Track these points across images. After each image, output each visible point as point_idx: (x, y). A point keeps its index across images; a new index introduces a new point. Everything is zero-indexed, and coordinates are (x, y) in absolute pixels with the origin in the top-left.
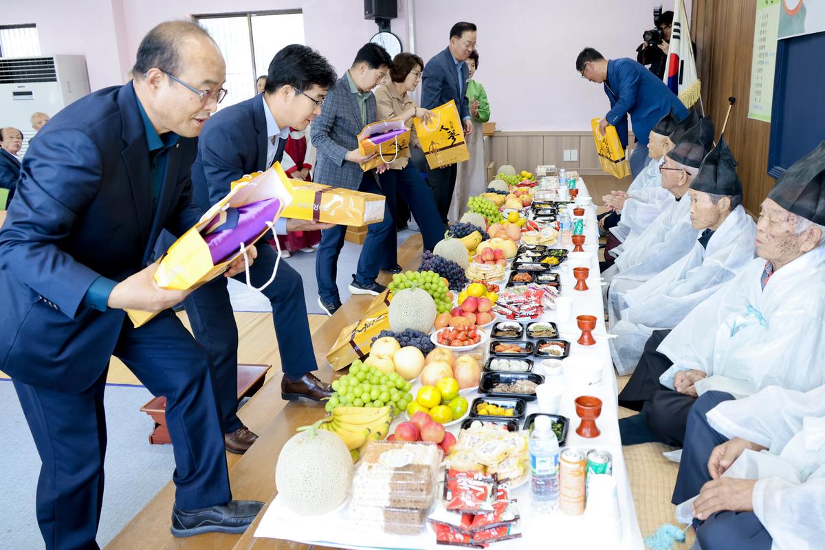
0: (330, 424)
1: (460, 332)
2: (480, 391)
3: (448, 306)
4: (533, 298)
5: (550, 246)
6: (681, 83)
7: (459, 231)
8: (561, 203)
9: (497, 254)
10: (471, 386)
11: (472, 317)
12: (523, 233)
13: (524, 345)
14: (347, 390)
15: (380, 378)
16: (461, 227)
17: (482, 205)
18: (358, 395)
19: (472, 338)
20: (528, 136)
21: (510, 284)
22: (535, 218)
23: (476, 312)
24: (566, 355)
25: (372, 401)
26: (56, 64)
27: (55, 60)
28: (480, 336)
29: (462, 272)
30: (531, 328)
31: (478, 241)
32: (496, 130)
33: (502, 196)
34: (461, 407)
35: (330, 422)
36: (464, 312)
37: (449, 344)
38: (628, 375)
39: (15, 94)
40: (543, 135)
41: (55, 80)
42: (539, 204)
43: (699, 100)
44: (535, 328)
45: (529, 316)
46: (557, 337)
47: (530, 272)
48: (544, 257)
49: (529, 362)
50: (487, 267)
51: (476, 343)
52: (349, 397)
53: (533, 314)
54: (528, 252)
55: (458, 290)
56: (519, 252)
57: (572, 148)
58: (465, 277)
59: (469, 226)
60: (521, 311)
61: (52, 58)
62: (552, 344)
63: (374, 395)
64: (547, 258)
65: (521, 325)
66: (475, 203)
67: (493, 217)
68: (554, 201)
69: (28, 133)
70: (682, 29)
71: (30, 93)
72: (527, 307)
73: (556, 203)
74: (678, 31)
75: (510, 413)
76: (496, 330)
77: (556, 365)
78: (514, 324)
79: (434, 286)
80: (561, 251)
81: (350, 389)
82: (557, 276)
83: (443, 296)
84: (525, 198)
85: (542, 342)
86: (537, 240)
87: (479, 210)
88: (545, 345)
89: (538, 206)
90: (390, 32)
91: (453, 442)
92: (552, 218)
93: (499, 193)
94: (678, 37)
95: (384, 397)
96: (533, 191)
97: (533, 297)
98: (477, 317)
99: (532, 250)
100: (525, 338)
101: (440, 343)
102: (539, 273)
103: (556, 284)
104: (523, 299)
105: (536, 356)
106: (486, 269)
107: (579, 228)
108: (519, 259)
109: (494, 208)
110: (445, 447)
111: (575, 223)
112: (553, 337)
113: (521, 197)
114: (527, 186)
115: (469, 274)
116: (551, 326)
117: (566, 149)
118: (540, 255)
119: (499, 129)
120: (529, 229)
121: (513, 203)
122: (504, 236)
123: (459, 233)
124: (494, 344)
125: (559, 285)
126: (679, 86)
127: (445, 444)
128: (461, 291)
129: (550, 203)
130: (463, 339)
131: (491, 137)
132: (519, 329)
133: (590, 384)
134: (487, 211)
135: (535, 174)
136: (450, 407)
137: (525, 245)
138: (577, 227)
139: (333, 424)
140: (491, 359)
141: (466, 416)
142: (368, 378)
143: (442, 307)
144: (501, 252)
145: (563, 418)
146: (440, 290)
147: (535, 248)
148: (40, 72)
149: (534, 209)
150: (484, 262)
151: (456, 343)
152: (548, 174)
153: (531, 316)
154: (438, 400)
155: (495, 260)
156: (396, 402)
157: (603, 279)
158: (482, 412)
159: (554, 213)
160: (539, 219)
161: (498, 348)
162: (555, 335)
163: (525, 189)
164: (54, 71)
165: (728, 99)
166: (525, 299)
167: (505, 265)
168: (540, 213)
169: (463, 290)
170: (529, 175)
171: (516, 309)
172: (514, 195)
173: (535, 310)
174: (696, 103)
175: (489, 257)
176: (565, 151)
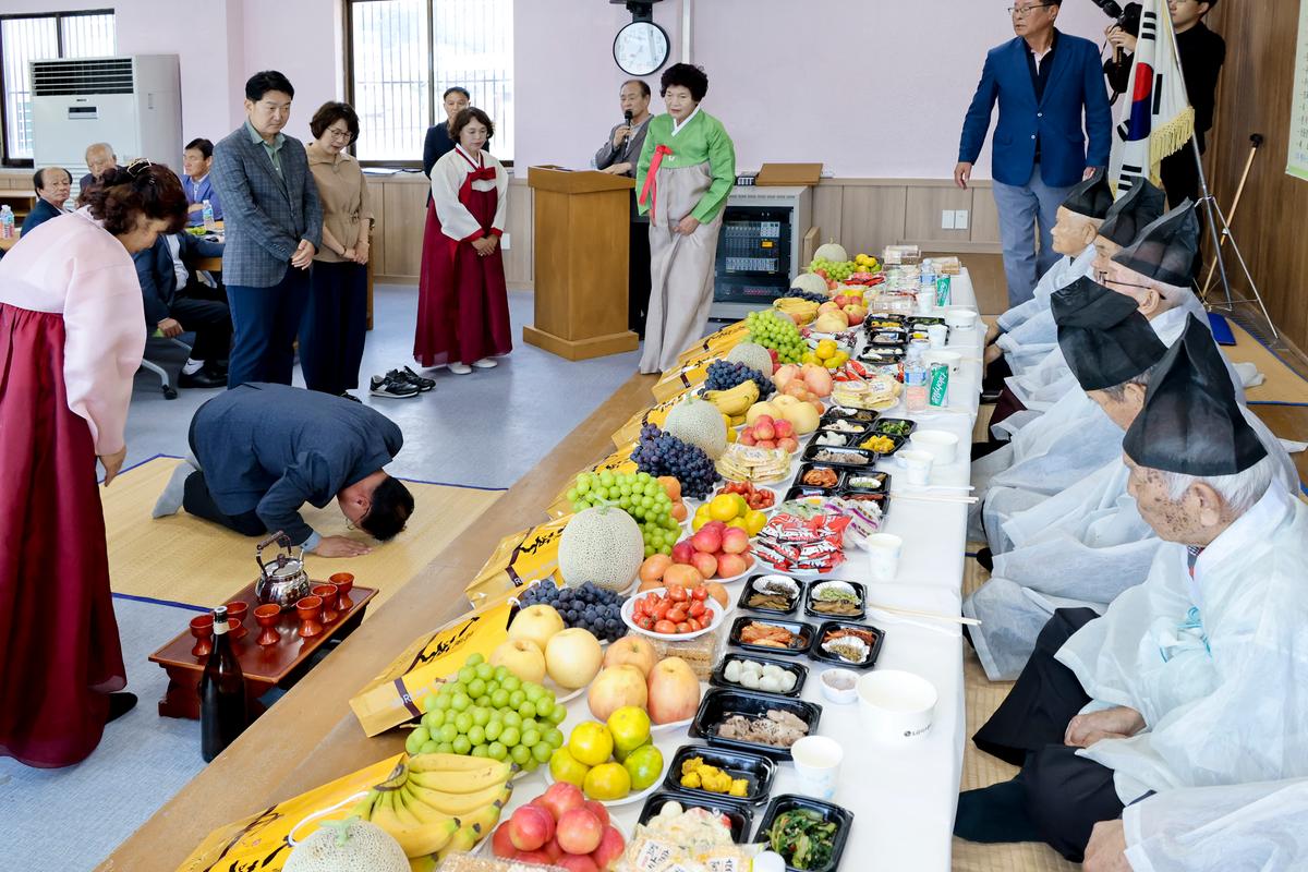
0: (397, 793)
1: (676, 601)
2: (695, 731)
3: (670, 536)
4: (827, 531)
5: (884, 411)
6: (1156, 112)
7: (721, 376)
8: (921, 320)
9: (780, 430)
10: (679, 719)
11: (708, 564)
12: (838, 384)
13: (796, 629)
14: (445, 718)
15: (510, 693)
16: (726, 370)
17: (770, 327)
18: (463, 730)
19: (696, 617)
20: (878, 187)
21: (794, 493)
22: (867, 350)
23: (719, 552)
24: (869, 665)
25: (488, 742)
26: (134, 69)
27: (133, 63)
28: (711, 614)
29: (708, 464)
30: (816, 591)
31: (752, 399)
32: (824, 175)
33: (813, 305)
34: (649, 768)
35: (399, 788)
36: (696, 551)
37: (652, 627)
38: (1009, 682)
39: (72, 110)
40: (907, 186)
41: (131, 91)
42: (881, 320)
43: (1190, 141)
44: (823, 593)
45: (816, 567)
46: (862, 617)
47: (837, 469)
48: (868, 435)
49: (799, 671)
50: (758, 455)
51: (702, 628)
52: (446, 733)
53: (823, 564)
54: (842, 424)
55: (699, 497)
56: (824, 422)
57: (957, 207)
58: (715, 473)
59: (740, 368)
60: (800, 559)
61: (130, 60)
62: (850, 634)
63: (491, 732)
64: (874, 439)
65: (799, 583)
66: (758, 323)
67: (789, 347)
68: (908, 314)
69: (78, 171)
70: (1158, 23)
71: (93, 110)
72: (810, 550)
73: (911, 319)
74: (1152, 26)
75: (739, 788)
76: (750, 591)
77: (850, 685)
78: (785, 580)
79: (646, 501)
80: (903, 423)
81: (451, 714)
82: (886, 480)
83: (662, 518)
84: (854, 310)
85: (831, 627)
86: (861, 399)
87: (766, 335)
88: (837, 634)
89: (876, 323)
90: (650, 22)
91: (616, 850)
92: (899, 351)
93: (811, 297)
94: (1152, 37)
95: (509, 737)
96: (872, 293)
97: (827, 528)
98: (718, 562)
99: (850, 419)
100: (801, 617)
101: (636, 622)
102: (852, 470)
103: (881, 496)
104: (806, 534)
105: (813, 658)
106: (754, 459)
107: (941, 380)
108: (821, 437)
109: (791, 333)
110: (602, 860)
111: (934, 372)
112: (855, 618)
113: (846, 308)
114: (864, 283)
115: (724, 467)
116: (854, 592)
117: (947, 209)
118: (860, 429)
119: (830, 175)
120: (849, 377)
121: (831, 320)
122: (801, 392)
123: (721, 381)
124: (740, 624)
125: (885, 498)
126: (1154, 117)
127: (601, 854)
128: (703, 498)
129: (902, 320)
130: (677, 619)
131: (813, 187)
132: (792, 592)
133: (908, 734)
134: (779, 337)
135: (880, 261)
136: (628, 768)
137: (838, 408)
138: (936, 380)
139: (404, 790)
140: (729, 658)
141: (656, 786)
142: (490, 690)
143: (657, 540)
144: (787, 424)
145: (842, 812)
146: (656, 508)
147: (856, 415)
148: (110, 79)
149: (869, 330)
150: (755, 442)
151: (663, 625)
152: (905, 262)
153: (820, 568)
154: (607, 749)
155: (775, 440)
156: (530, 748)
157: (973, 488)
158: (689, 780)
159: (904, 340)
160: (873, 354)
161: (748, 632)
162: (859, 612)
163: (856, 290)
164: (131, 78)
165: (1249, 137)
166: (811, 535)
167: (794, 449)
168: (878, 339)
169: (708, 497)
170: (871, 261)
171: (792, 554)
172: (835, 305)
173: (828, 557)
174: (1185, 146)
175: (765, 433)
176: (945, 213)
